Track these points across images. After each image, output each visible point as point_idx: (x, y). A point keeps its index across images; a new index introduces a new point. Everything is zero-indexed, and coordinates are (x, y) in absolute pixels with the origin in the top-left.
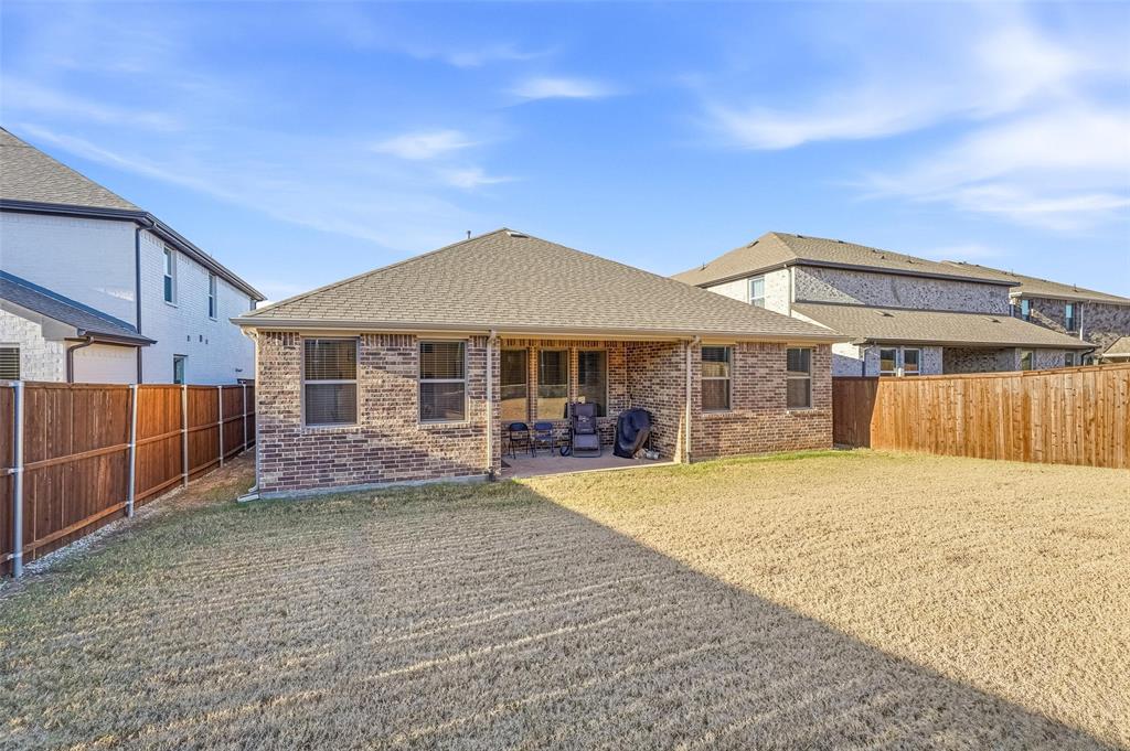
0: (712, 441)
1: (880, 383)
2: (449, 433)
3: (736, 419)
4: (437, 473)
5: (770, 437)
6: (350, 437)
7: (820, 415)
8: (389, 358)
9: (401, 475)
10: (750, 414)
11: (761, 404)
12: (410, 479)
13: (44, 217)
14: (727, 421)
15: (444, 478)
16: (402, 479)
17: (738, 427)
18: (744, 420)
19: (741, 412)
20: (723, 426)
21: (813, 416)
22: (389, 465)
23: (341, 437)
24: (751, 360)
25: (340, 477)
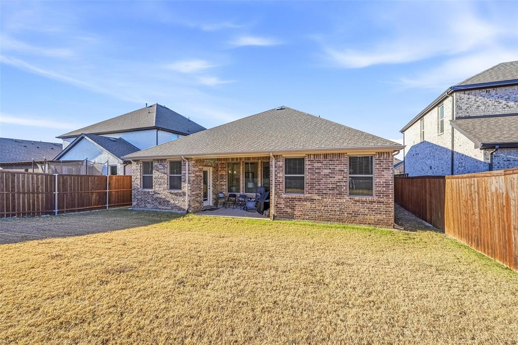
0: (289, 210)
1: (448, 181)
2: (176, 194)
3: (306, 200)
4: (172, 208)
5: (333, 213)
6: (151, 193)
7: (379, 202)
8: (160, 167)
9: (163, 207)
10: (316, 197)
11: (324, 192)
12: (165, 209)
13: (138, 132)
14: (300, 200)
15: (174, 211)
16: (163, 209)
17: (308, 204)
18: (312, 200)
19: (309, 195)
20: (296, 203)
21: (371, 202)
22: (160, 203)
23: (149, 192)
24: (316, 165)
25: (148, 206)
